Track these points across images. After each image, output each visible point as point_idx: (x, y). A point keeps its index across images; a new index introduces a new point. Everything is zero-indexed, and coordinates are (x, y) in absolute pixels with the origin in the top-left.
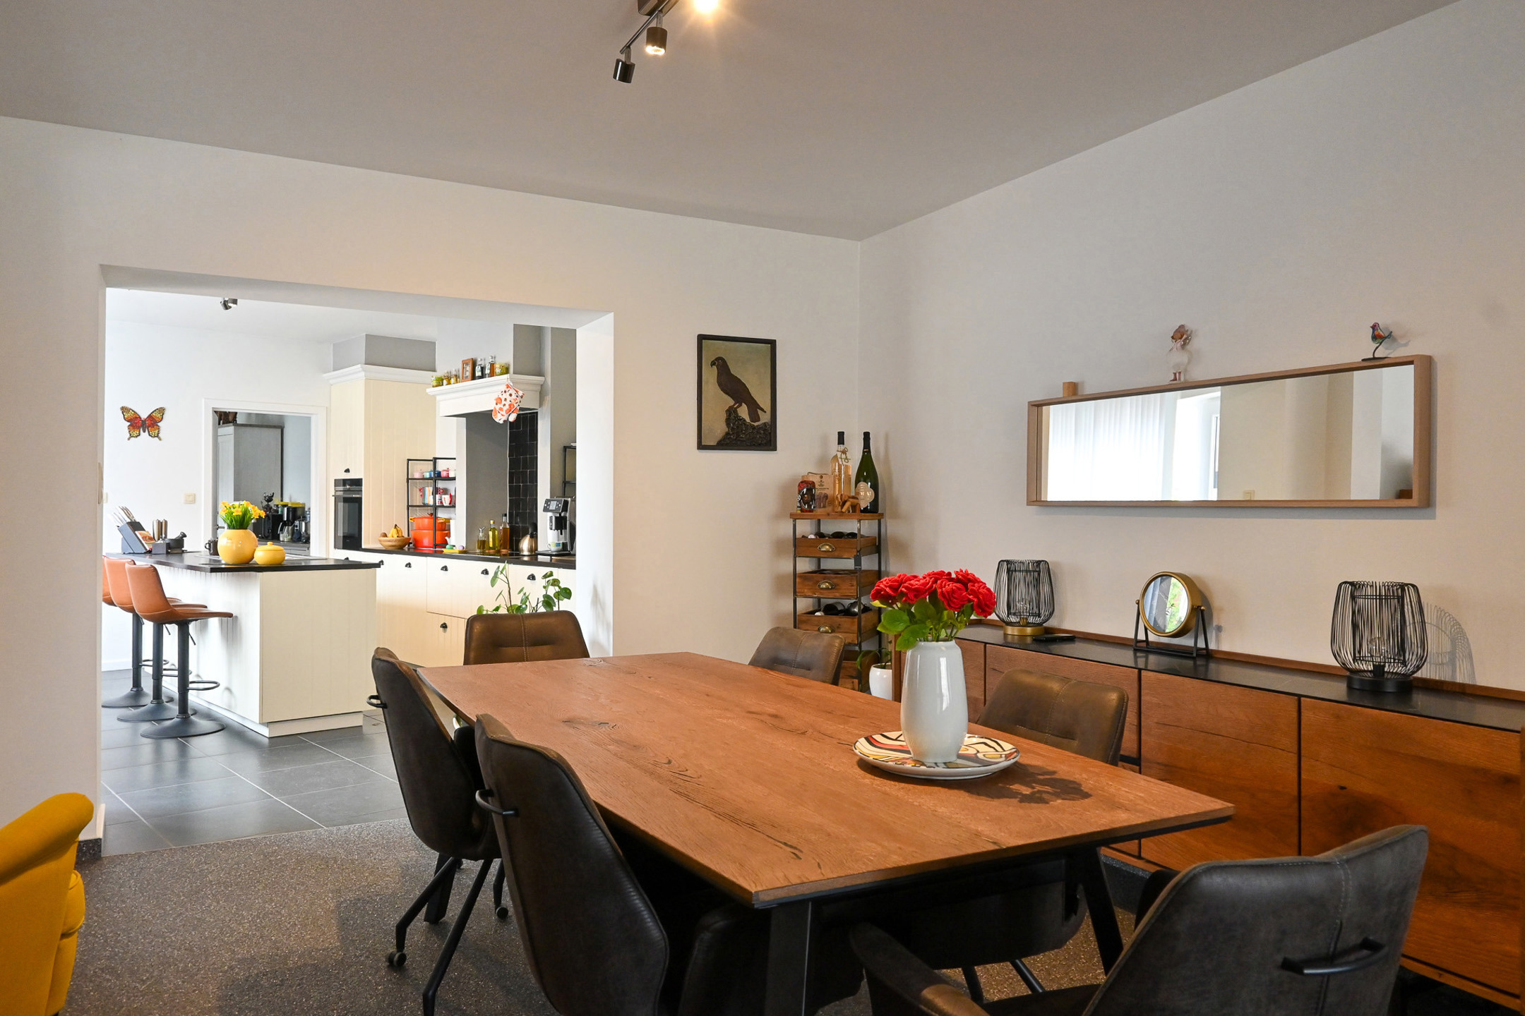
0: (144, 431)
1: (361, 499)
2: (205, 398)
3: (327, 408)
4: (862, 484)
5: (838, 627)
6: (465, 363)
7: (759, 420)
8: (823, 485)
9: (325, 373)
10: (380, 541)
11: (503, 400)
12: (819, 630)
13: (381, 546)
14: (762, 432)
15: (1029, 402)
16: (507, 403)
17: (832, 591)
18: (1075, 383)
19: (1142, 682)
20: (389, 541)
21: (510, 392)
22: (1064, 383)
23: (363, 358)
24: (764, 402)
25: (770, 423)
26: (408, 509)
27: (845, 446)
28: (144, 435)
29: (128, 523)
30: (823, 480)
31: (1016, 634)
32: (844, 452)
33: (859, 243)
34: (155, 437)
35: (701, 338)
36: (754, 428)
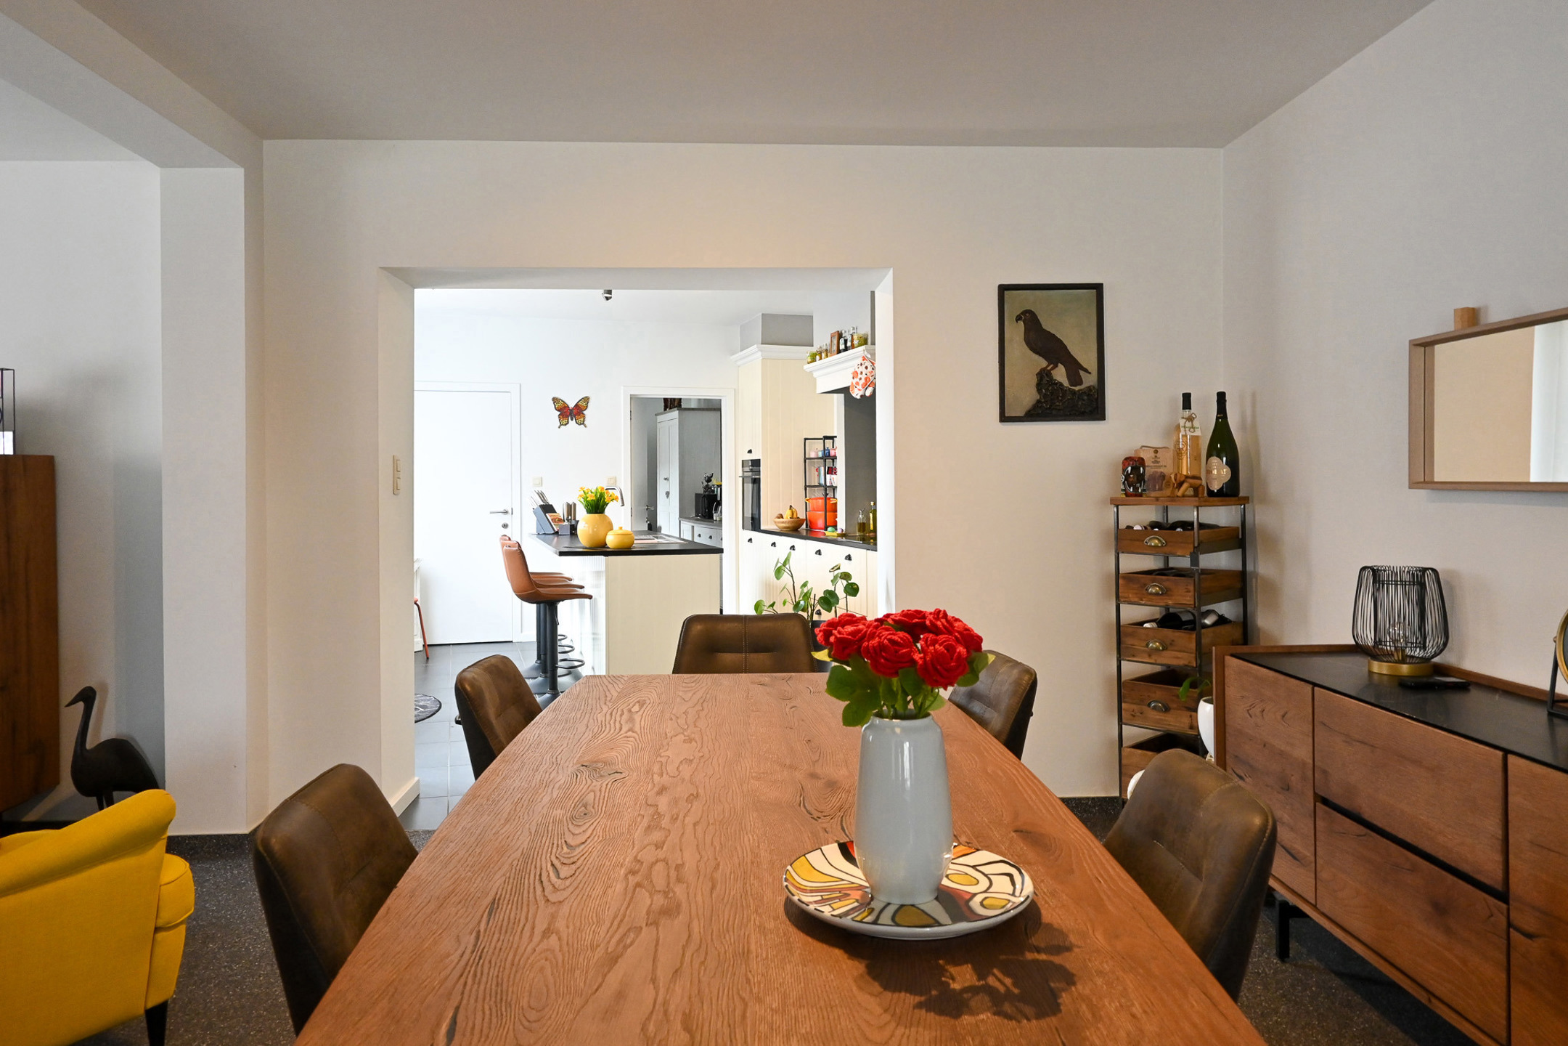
0: (572, 420)
1: (760, 479)
2: (624, 386)
3: (735, 390)
4: (1214, 460)
5: (1171, 644)
6: (832, 336)
7: (1081, 382)
8: (1158, 462)
9: (733, 354)
10: (775, 522)
11: (859, 373)
12: (1147, 645)
13: (777, 528)
14: (1085, 398)
15: (1410, 341)
16: (863, 376)
17: (1161, 597)
18: (1473, 309)
19: (1509, 773)
20: (783, 523)
21: (866, 364)
22: (1455, 310)
23: (759, 338)
24: (1089, 360)
25: (1096, 387)
26: (806, 489)
27: (1192, 411)
28: (572, 423)
29: (541, 506)
30: (1158, 455)
31: (1385, 672)
32: (1190, 419)
33: (1222, 151)
34: (581, 424)
35: (1003, 289)
36: (1074, 393)
